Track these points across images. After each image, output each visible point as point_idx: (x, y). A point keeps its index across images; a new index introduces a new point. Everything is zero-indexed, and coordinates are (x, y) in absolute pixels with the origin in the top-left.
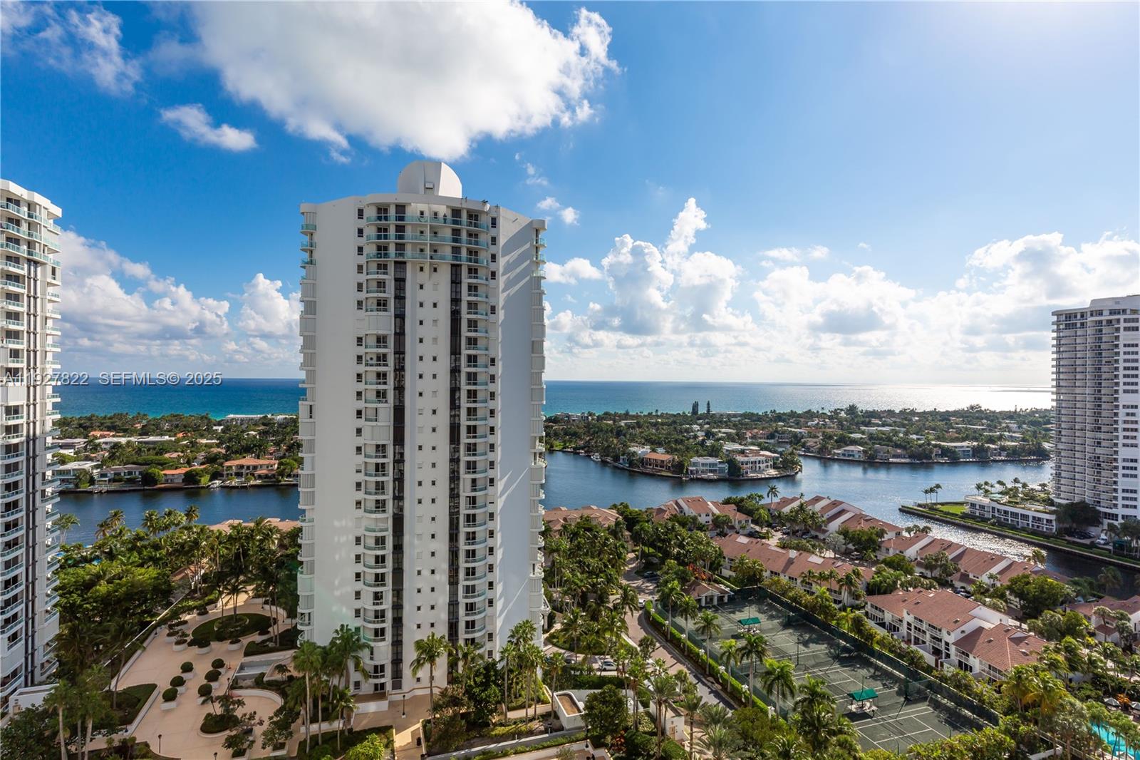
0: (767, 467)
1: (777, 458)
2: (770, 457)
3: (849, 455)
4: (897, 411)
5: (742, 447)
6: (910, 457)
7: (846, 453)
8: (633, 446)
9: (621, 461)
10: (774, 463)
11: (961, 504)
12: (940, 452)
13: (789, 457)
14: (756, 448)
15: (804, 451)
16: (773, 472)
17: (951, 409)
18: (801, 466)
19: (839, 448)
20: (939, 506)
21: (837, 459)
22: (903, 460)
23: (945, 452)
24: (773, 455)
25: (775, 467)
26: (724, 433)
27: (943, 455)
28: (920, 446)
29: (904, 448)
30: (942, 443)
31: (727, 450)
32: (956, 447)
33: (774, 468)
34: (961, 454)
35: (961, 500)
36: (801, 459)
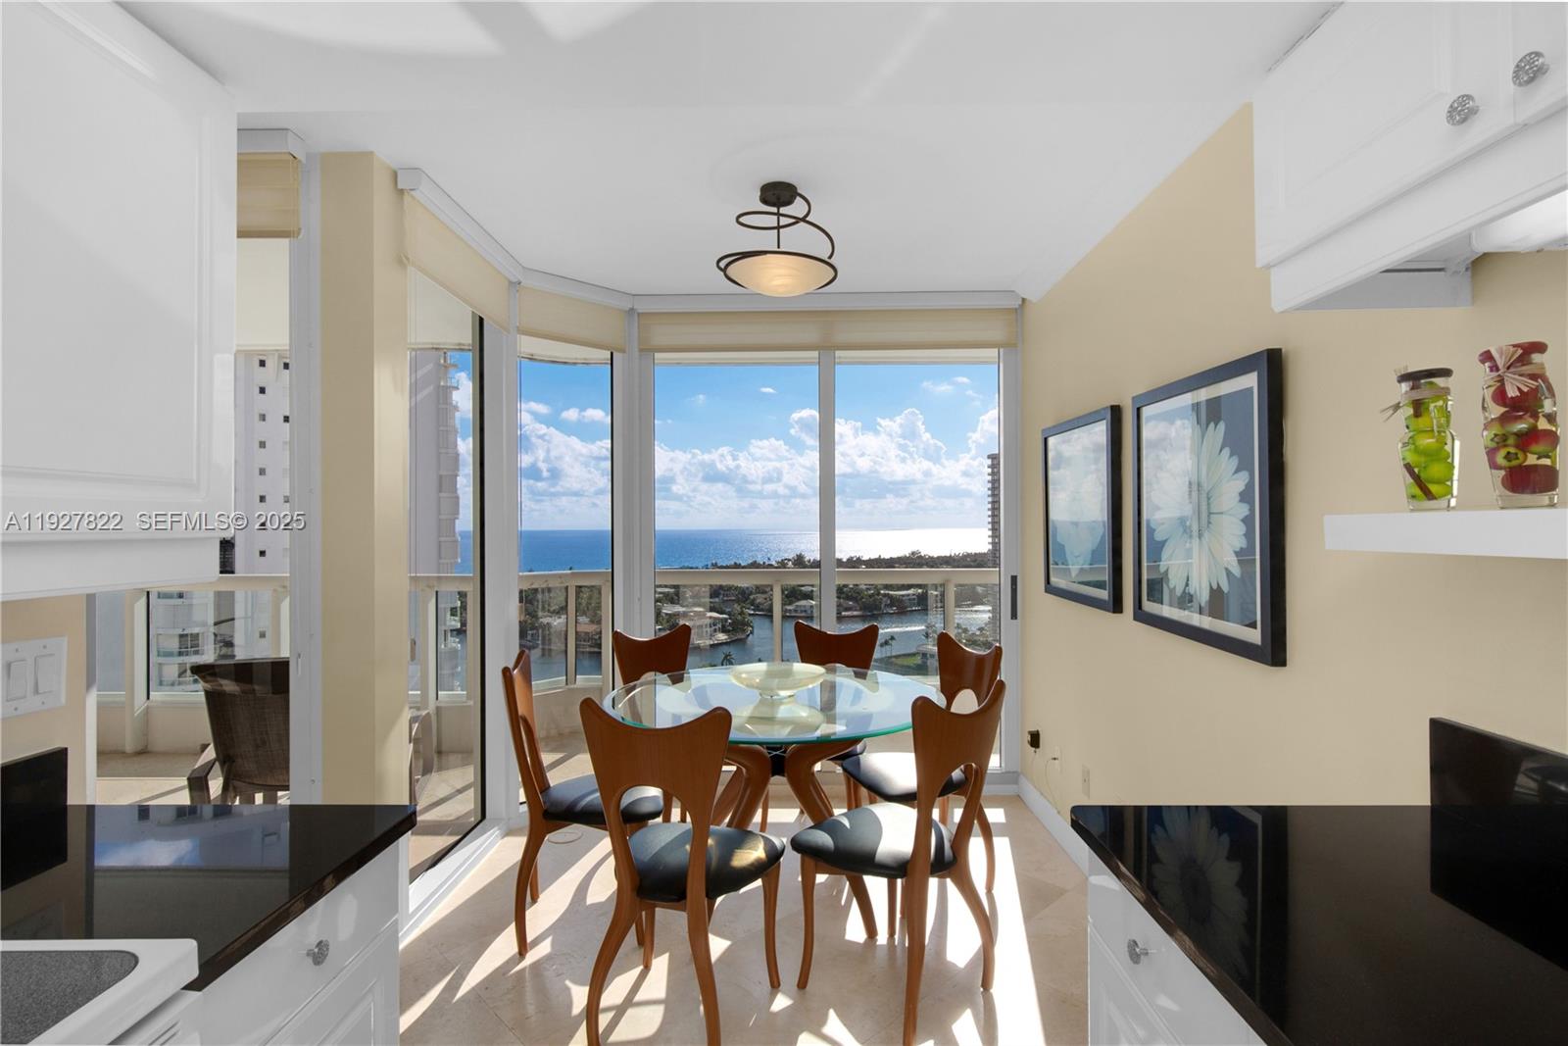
0: (715, 631)
1: (726, 620)
2: (718, 618)
3: (802, 611)
4: (845, 560)
5: (684, 609)
6: (861, 610)
7: (799, 609)
8: (546, 617)
9: (529, 638)
10: (723, 626)
11: (914, 655)
12: (889, 602)
13: (739, 617)
14: (701, 609)
15: (753, 610)
16: (722, 637)
17: (895, 556)
18: (752, 627)
19: (790, 604)
20: (893, 659)
21: (788, 617)
22: (855, 613)
23: (894, 601)
24: (721, 616)
25: (724, 630)
26: (660, 593)
27: (891, 605)
28: (871, 596)
29: (854, 599)
30: (891, 593)
31: (667, 614)
32: (903, 596)
33: (723, 632)
34: (907, 603)
35: (914, 650)
36: (751, 618)
